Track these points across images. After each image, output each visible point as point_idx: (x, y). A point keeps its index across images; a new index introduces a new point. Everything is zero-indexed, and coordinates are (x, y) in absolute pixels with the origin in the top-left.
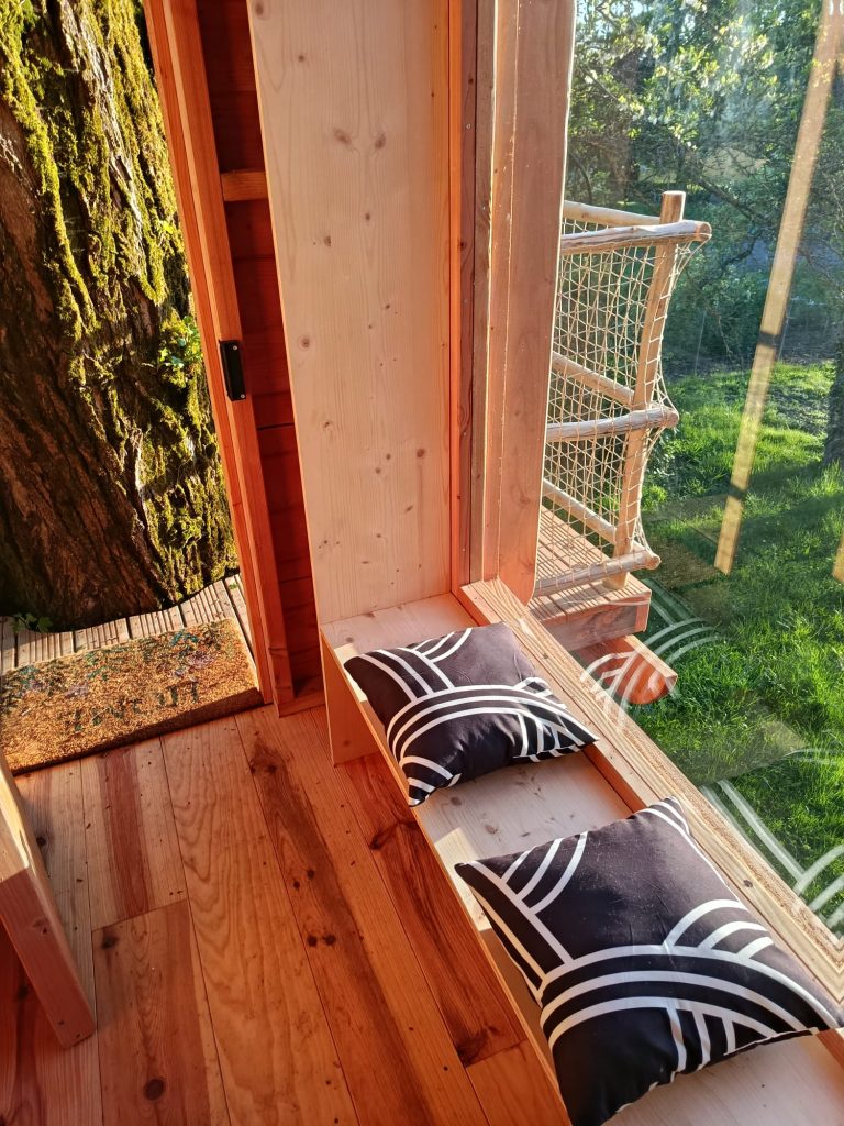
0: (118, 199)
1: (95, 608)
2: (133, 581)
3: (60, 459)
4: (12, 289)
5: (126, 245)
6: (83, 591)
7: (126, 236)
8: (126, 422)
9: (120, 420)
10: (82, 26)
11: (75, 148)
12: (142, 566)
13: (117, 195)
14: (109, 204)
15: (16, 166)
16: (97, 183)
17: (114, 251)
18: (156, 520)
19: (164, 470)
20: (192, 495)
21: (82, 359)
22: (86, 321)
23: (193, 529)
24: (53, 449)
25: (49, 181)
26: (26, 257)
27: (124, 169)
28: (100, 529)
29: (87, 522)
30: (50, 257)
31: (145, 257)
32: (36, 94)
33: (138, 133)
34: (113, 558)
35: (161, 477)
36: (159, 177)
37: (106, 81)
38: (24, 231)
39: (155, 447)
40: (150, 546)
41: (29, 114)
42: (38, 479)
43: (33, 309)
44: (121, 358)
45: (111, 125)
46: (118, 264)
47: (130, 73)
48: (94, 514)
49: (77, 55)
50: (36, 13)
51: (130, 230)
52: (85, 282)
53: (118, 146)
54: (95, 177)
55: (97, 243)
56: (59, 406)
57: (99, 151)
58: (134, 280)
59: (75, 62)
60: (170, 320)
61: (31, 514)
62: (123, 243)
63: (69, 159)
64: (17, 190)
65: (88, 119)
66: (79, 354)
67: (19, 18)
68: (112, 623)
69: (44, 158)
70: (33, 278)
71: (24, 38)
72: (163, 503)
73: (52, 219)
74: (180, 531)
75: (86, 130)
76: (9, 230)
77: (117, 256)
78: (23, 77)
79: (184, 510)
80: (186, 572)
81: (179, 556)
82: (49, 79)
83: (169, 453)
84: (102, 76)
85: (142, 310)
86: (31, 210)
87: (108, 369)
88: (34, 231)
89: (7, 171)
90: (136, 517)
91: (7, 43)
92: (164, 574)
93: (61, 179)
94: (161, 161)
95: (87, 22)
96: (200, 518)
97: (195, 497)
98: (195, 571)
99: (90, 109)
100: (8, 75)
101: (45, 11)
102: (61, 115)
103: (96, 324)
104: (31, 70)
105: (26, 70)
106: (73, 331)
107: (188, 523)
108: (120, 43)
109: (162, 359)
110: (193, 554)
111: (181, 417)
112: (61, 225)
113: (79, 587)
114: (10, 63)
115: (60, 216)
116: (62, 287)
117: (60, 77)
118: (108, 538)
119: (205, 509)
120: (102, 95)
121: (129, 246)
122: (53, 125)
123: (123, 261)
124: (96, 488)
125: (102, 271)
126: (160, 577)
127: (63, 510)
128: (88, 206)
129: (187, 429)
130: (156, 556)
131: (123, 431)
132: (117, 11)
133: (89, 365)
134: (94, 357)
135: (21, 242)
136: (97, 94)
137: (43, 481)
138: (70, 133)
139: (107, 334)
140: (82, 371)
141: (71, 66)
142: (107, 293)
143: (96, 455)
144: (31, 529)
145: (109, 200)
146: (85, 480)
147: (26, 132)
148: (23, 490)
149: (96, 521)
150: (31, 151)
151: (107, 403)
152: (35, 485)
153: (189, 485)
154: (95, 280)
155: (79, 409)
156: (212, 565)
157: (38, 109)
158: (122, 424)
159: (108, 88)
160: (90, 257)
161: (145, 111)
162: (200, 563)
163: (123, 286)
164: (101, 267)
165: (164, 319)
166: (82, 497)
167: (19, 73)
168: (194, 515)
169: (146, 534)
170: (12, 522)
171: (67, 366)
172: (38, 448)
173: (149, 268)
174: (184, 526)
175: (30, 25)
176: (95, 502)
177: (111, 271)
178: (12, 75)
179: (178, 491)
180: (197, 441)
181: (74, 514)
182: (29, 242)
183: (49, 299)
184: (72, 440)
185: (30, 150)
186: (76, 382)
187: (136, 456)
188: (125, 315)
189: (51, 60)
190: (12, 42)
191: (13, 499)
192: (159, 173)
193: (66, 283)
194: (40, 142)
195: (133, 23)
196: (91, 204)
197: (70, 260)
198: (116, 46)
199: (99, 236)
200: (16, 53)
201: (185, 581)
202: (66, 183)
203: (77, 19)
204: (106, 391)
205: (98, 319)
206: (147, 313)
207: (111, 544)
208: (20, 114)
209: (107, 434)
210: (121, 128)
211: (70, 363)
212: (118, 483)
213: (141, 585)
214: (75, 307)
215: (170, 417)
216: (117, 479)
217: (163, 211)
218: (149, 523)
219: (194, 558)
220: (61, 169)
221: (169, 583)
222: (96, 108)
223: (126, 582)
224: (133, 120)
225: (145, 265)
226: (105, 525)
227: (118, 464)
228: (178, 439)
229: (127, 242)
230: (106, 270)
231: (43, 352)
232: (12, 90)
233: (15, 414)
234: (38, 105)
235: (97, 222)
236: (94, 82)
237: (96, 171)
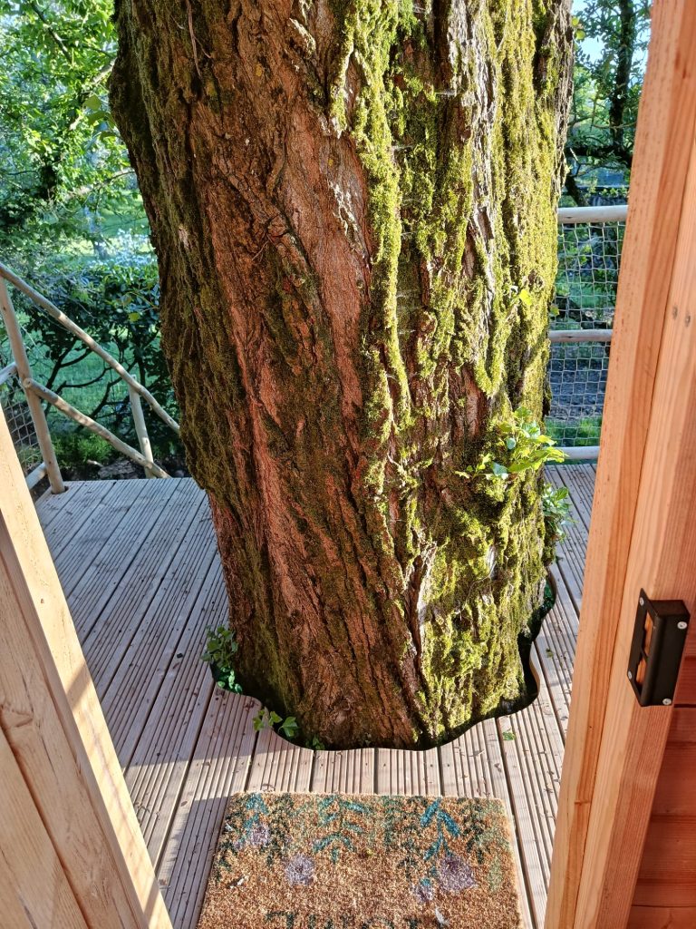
0: (471, 264)
1: (344, 723)
2: (391, 706)
3: (338, 567)
4: (319, 379)
5: (468, 325)
6: (334, 704)
7: (470, 312)
8: (421, 535)
9: (414, 533)
10: (473, 30)
11: (430, 199)
12: (405, 692)
13: (470, 259)
14: (458, 272)
15: (351, 228)
16: (449, 245)
17: (452, 332)
18: (432, 645)
19: (453, 586)
20: (480, 618)
21: (385, 462)
22: (398, 419)
23: (473, 658)
24: (332, 555)
25: (388, 245)
26: (342, 340)
27: (487, 224)
28: (366, 645)
29: (353, 636)
30: (371, 342)
31: (488, 337)
32: (394, 129)
33: (509, 172)
34: (374, 679)
35: (448, 596)
36: (522, 228)
37: (489, 105)
38: (345, 309)
39: (449, 562)
40: (419, 673)
41: (379, 157)
42: (310, 582)
43: (339, 402)
44: (430, 462)
45: (483, 167)
46: (453, 348)
47: (515, 94)
48: (363, 629)
49: (460, 70)
50: (415, 14)
51: (477, 304)
52: (408, 370)
53: (486, 193)
54: (448, 239)
55: (432, 323)
56: (348, 511)
57: (461, 202)
58: (469, 368)
59: (455, 81)
60: (501, 414)
61: (296, 613)
62: (464, 321)
63: (419, 214)
64: (346, 258)
65: (456, 160)
66: (381, 459)
67: (392, 21)
68: (359, 751)
69: (388, 215)
70: (346, 365)
71: (393, 50)
72: (444, 626)
73: (381, 295)
74: (458, 660)
75: (449, 175)
76: (328, 307)
77: (454, 338)
78: (381, 105)
79: (467, 636)
80: (454, 701)
81: (450, 683)
82: (417, 107)
83: (463, 568)
84: (486, 100)
85: (469, 403)
86: (358, 283)
87: (413, 475)
88: (358, 309)
89: (338, 233)
90: (410, 641)
91: (369, 59)
92: (428, 704)
93: (403, 242)
94: (529, 206)
95: (481, 25)
96: (483, 644)
97: (484, 621)
98: (465, 701)
99: (461, 145)
100: (363, 104)
101: (429, 10)
102: (421, 157)
103: (409, 421)
104: (395, 96)
105: (388, 96)
106: (379, 432)
107: (468, 651)
108: (511, 56)
109: (482, 467)
110: (467, 681)
111: (488, 529)
112: (391, 304)
113: (331, 698)
114: (369, 87)
115: (392, 292)
116: (378, 379)
117: (430, 104)
118: (372, 657)
119: (492, 633)
120: (481, 126)
121: (472, 325)
122: (409, 170)
123: (460, 344)
124: (371, 605)
125: (431, 357)
126: (423, 708)
127: (330, 618)
128: (431, 276)
129: (491, 541)
130: (424, 686)
131: (415, 547)
132: (516, 14)
133: (392, 471)
134: (397, 462)
135: (338, 322)
136: (475, 125)
137: (315, 585)
138: (427, 180)
139: (421, 431)
140: (381, 478)
141: (447, 87)
142: (431, 384)
143: (378, 570)
144: (293, 627)
145: (459, 266)
146: (360, 593)
147: (372, 180)
148: (293, 588)
149: (363, 636)
150: (374, 206)
151: (403, 515)
152: (305, 587)
153: (479, 607)
154: (419, 368)
155: (369, 519)
156: (485, 694)
157: (393, 149)
158: (415, 537)
159: (490, 116)
160: (420, 340)
161: (522, 144)
162: (472, 690)
163: (453, 375)
164: (431, 352)
165: (494, 414)
166: (354, 610)
167: (378, 103)
168: (477, 640)
169: (417, 663)
170: (276, 612)
171: (365, 471)
172: (314, 552)
173: (490, 350)
174: (463, 655)
175: (405, 31)
176: (366, 618)
177: (443, 357)
178: (368, 104)
179: (465, 612)
180: (499, 553)
181: (341, 625)
182: (348, 323)
183: (359, 391)
184: (355, 548)
185: (372, 205)
186: (372, 490)
187: (424, 573)
188: (447, 409)
189: (423, 80)
190: (377, 58)
191: (281, 593)
192: (523, 222)
193: (384, 376)
194: (387, 194)
195: (531, 30)
196: (436, 272)
197: (394, 346)
198: (506, 60)
199: (437, 314)
200: (380, 72)
201: (450, 713)
202: (410, 247)
203: (469, 19)
204: (405, 501)
205: (413, 414)
206: (475, 407)
207: (376, 664)
208: (368, 158)
209: (396, 548)
210: (493, 168)
211: (368, 467)
212: (397, 603)
213: (399, 712)
214: (389, 403)
215: (476, 530)
216: (395, 598)
217: (518, 271)
218: (424, 648)
219: (466, 686)
220: (406, 228)
221: (432, 715)
222: (470, 145)
223: (383, 705)
224: (507, 156)
225: (486, 348)
226: (372, 643)
227: (401, 581)
228: (479, 554)
229: (470, 319)
230: (436, 356)
231: (340, 451)
232: (364, 124)
233: (297, 513)
234: (393, 144)
235: (437, 295)
236: (475, 108)
237: (450, 230)
